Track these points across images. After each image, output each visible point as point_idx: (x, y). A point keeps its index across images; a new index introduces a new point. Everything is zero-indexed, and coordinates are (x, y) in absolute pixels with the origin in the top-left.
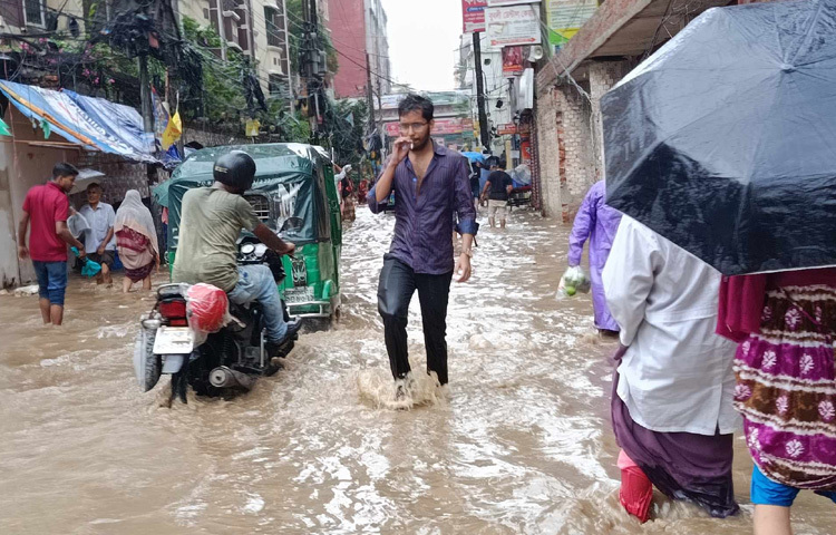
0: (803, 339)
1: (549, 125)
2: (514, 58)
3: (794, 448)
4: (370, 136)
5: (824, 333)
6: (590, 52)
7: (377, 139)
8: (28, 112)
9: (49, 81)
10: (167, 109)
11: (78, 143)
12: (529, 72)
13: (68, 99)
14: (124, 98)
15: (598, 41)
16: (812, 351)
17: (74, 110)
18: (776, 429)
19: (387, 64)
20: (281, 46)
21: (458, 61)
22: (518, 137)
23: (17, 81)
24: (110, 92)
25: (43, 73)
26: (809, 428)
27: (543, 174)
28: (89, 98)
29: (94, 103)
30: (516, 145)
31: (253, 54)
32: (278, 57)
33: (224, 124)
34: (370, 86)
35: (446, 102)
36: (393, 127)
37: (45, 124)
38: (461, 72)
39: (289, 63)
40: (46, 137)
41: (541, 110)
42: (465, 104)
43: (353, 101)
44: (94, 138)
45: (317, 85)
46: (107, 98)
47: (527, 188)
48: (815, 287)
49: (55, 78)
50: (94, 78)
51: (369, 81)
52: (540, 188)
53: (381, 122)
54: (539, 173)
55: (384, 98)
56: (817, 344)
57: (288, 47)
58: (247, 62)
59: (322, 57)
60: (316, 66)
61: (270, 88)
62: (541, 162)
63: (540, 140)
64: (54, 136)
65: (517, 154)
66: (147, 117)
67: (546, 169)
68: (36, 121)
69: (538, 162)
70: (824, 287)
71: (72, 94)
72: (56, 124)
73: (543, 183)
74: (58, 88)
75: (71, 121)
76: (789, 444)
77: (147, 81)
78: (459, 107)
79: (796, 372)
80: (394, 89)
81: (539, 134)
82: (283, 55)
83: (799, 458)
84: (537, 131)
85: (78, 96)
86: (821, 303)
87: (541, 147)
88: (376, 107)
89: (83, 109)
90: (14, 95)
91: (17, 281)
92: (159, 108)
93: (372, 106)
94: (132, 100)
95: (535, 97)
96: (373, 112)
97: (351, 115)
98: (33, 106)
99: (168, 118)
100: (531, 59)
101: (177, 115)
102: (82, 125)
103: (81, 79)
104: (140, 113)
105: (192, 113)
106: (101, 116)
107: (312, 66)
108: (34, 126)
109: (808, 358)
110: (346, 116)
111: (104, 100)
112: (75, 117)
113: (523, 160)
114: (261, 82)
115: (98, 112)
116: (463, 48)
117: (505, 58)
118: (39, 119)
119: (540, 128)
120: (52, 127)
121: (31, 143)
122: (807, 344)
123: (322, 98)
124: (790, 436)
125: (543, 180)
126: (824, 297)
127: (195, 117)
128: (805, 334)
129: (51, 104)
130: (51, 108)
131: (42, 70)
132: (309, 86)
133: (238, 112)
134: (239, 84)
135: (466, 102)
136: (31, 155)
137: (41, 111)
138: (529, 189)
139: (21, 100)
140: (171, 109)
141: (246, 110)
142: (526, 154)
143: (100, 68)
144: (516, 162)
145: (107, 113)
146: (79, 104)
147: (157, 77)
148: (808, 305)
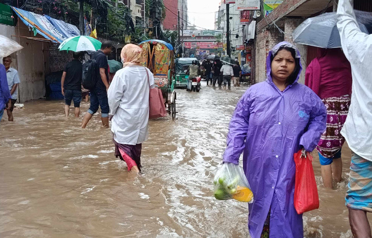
0: (330, 112)
1: (262, 47)
2: (246, 16)
3: (328, 144)
4: (178, 47)
5: (336, 110)
6: (287, 13)
7: (181, 49)
8: (27, 23)
9: (38, 11)
10: (91, 27)
11: (49, 39)
12: (254, 22)
13: (46, 19)
14: (72, 21)
15: (292, 8)
16: (332, 116)
17: (48, 24)
18: (323, 139)
19: (186, 16)
20: (142, 5)
21: (217, 17)
22: (245, 51)
23: (23, 9)
24: (66, 18)
25: (36, 7)
26: (333, 138)
27: (257, 68)
28: (56, 20)
29: (58, 22)
30: (244, 55)
31: (130, 7)
32: (140, 9)
33: (115, 37)
34: (179, 25)
35: (211, 35)
36: (188, 44)
37: (35, 29)
38: (218, 22)
39: (145, 12)
40: (35, 35)
41: (258, 40)
42: (219, 36)
43: (172, 32)
44: (57, 38)
45: (157, 22)
46: (64, 20)
47: (249, 74)
48: (333, 98)
49: (41, 9)
50: (59, 11)
51: (179, 23)
52: (255, 75)
53: (183, 42)
54: (255, 68)
55: (184, 32)
56: (334, 114)
57: (145, 5)
58: (127, 10)
59: (160, 10)
60: (157, 14)
61: (137, 22)
62: (256, 63)
63: (256, 53)
64: (38, 35)
65: (244, 59)
66: (82, 30)
67: (258, 66)
68: (31, 28)
69: (255, 63)
70: (335, 98)
71: (48, 17)
72: (40, 30)
73: (257, 73)
74: (42, 14)
75: (47, 30)
76: (327, 143)
77: (83, 14)
78: (216, 37)
79: (329, 122)
80: (188, 28)
81: (256, 51)
82: (142, 9)
83: (330, 147)
84: (255, 49)
85: (51, 18)
86: (334, 102)
87: (257, 57)
88: (181, 35)
89: (53, 24)
90: (21, 15)
91: (18, 101)
92: (87, 26)
93: (179, 34)
94: (75, 22)
95: (256, 34)
96: (179, 36)
97: (170, 37)
98: (30, 21)
99: (91, 31)
100: (254, 17)
101: (95, 30)
102: (52, 31)
103: (53, 11)
104: (79, 29)
105: (102, 31)
106: (61, 28)
107: (155, 14)
108: (30, 30)
109: (332, 117)
110: (168, 38)
111: (62, 21)
112: (49, 28)
113: (246, 62)
114: (133, 19)
115: (59, 26)
116: (221, 12)
117: (242, 16)
118: (32, 27)
119: (257, 48)
120: (38, 31)
121: (28, 38)
122: (331, 114)
123: (159, 29)
124: (327, 141)
125: (257, 71)
126: (335, 101)
127: (103, 32)
128: (330, 111)
129: (38, 21)
130: (38, 23)
131: (35, 5)
132: (153, 22)
133: (122, 31)
134: (123, 19)
135: (220, 35)
136: (27, 44)
137: (33, 23)
138: (250, 75)
139: (25, 18)
140: (92, 28)
141: (125, 31)
142: (248, 59)
143: (62, 7)
144: (243, 63)
145: (63, 27)
146: (51, 22)
147: (87, 12)
148: (330, 102)
